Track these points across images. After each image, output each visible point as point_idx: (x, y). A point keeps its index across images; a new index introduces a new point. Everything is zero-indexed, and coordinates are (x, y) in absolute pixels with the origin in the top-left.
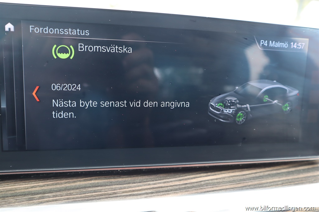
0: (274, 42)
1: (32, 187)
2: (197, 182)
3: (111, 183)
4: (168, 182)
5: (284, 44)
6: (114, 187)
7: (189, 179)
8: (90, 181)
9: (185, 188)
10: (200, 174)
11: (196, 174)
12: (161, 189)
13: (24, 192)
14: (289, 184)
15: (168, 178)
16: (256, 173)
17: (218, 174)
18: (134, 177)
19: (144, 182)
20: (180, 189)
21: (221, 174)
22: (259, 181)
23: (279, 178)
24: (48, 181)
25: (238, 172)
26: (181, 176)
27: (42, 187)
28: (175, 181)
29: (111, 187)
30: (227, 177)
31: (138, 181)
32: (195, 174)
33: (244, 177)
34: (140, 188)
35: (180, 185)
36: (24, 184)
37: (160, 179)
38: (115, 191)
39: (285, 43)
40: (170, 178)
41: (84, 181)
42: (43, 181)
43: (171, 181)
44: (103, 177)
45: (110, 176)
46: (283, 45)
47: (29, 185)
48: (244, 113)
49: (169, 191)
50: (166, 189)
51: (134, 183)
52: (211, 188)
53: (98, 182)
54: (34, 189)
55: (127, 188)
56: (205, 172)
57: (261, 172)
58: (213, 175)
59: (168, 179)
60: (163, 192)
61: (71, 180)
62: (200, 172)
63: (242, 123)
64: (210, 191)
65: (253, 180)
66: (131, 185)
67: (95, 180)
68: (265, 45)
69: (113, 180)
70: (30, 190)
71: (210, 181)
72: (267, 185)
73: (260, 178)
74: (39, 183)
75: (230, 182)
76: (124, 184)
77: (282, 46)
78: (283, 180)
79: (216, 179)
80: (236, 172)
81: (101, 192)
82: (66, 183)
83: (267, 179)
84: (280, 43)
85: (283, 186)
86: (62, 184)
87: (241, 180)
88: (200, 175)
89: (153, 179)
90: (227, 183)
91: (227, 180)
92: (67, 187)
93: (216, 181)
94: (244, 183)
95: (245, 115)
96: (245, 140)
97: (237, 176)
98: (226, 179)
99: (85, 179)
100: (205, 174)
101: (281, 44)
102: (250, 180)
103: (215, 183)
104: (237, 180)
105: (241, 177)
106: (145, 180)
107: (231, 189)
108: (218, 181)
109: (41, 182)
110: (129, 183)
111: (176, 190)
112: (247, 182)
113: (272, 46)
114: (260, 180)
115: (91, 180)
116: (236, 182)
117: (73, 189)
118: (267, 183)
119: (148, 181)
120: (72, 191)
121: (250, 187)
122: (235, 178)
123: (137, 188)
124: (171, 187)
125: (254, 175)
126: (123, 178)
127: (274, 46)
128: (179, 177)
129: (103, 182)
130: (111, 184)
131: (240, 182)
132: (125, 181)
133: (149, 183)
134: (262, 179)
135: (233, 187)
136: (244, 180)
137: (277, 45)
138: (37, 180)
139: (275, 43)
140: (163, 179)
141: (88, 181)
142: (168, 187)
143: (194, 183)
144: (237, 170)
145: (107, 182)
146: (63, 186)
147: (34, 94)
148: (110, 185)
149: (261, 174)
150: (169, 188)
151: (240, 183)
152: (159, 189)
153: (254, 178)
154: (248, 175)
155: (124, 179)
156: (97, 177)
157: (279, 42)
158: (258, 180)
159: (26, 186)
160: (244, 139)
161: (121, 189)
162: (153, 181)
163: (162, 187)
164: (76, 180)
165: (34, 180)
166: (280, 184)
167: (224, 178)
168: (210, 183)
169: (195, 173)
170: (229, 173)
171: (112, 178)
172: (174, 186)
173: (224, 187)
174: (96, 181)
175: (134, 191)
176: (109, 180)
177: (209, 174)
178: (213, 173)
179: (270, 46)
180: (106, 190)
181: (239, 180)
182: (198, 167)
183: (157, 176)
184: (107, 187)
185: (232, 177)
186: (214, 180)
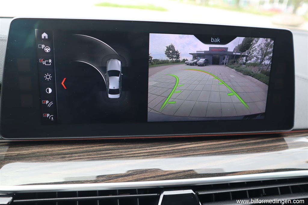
1: (63, 150)
2: (182, 149)
3: (119, 148)
4: (161, 148)
6: (121, 151)
7: (176, 146)
9: (172, 153)
12: (155, 153)
13: (58, 153)
14: (253, 151)
16: (230, 143)
17: (200, 143)
18: (135, 144)
20: (169, 153)
21: (202, 143)
22: (230, 149)
23: (247, 147)
24: (74, 146)
25: (215, 142)
26: (171, 144)
27: (70, 149)
28: (166, 147)
29: (119, 151)
30: (206, 145)
31: (139, 147)
32: (181, 143)
33: (220, 146)
34: (140, 152)
35: (169, 150)
36: (57, 147)
38: (122, 154)
41: (99, 146)
42: (70, 146)
43: (163, 148)
44: (113, 144)
45: (118, 143)
47: (61, 148)
49: (160, 155)
50: (159, 153)
51: (136, 148)
52: (192, 153)
54: (64, 151)
55: (130, 152)
59: (161, 146)
60: (156, 155)
61: (89, 146)
64: (191, 155)
65: (226, 148)
66: (133, 150)
69: (120, 146)
70: (62, 151)
71: (193, 148)
72: (236, 151)
73: (232, 146)
75: (207, 149)
76: (128, 149)
78: (249, 149)
79: (198, 147)
80: (214, 142)
81: (111, 154)
82: (86, 147)
83: (237, 147)
85: (248, 152)
86: (83, 148)
88: (185, 143)
89: (149, 146)
90: (205, 150)
91: (205, 148)
92: (87, 150)
93: (197, 148)
94: (218, 150)
97: (214, 145)
99: (99, 145)
100: (189, 143)
102: (224, 148)
103: (196, 149)
106: (144, 147)
107: (207, 154)
109: (68, 146)
110: (132, 148)
111: (166, 154)
112: (220, 150)
116: (212, 149)
117: (92, 152)
118: (236, 150)
119: (146, 147)
120: (91, 153)
121: (222, 153)
122: (212, 146)
123: (138, 152)
124: (162, 152)
125: (227, 145)
128: (169, 145)
129: (113, 147)
130: (118, 149)
131: (215, 149)
132: (129, 147)
133: (146, 148)
135: (208, 153)
136: (219, 148)
138: (66, 145)
140: (157, 146)
142: (160, 151)
143: (180, 149)
144: (215, 141)
146: (84, 149)
147: (62, 83)
148: (118, 150)
149: (233, 144)
150: (161, 152)
151: (215, 150)
152: (153, 153)
153: (227, 147)
154: (222, 145)
155: (128, 146)
156: (108, 144)
159: (59, 149)
161: (126, 152)
162: (150, 147)
163: (155, 152)
164: (94, 145)
165: (64, 145)
166: (246, 151)
167: (204, 146)
168: (192, 150)
170: (208, 142)
172: (165, 151)
173: (202, 153)
174: (108, 147)
175: (135, 154)
176: (117, 146)
177: (193, 143)
178: (196, 143)
180: (115, 153)
182: (185, 138)
183: (153, 144)
184: (115, 151)
185: (210, 145)
186: (196, 147)
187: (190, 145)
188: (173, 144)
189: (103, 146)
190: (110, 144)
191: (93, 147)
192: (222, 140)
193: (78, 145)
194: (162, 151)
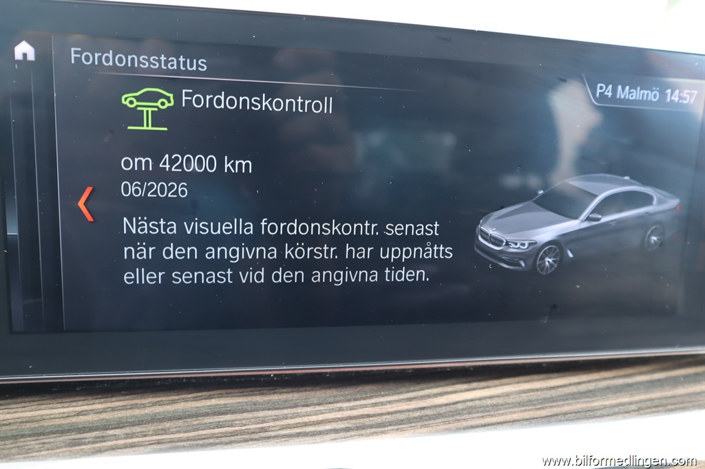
0: (628, 88)
1: (80, 413)
2: (446, 405)
3: (255, 404)
4: (382, 404)
5: (649, 92)
6: (261, 414)
7: (429, 396)
8: (207, 401)
9: (421, 418)
10: (453, 384)
11: (445, 386)
12: (367, 421)
13: (60, 425)
14: (654, 409)
15: (383, 393)
16: (579, 383)
17: (495, 386)
18: (305, 391)
19: (330, 403)
20: (409, 421)
21: (501, 385)
22: (586, 402)
23: (632, 395)
24: (113, 399)
25: (539, 380)
26: (412, 389)
27: (100, 412)
28: (397, 401)
29: (256, 414)
30: (515, 392)
31: (315, 402)
32: (442, 386)
33: (553, 393)
34: (321, 417)
35: (408, 411)
36: (59, 405)
37: (364, 396)
38: (265, 425)
39: (652, 91)
40: (387, 395)
41: (195, 399)
42: (102, 400)
43: (390, 402)
44: (237, 391)
45: (251, 389)
46: (647, 94)
47: (71, 409)
48: (555, 249)
49: (385, 426)
50: (379, 420)
51: (307, 406)
52: (478, 417)
53: (226, 402)
54: (82, 418)
55: (291, 418)
56: (464, 380)
57: (589, 381)
58: (484, 388)
59: (383, 396)
60: (371, 427)
61: (164, 398)
62: (454, 381)
63: (549, 272)
64: (477, 427)
65: (572, 399)
66: (299, 410)
67: (218, 397)
68: (607, 96)
69: (259, 399)
70: (74, 420)
71: (477, 403)
72: (605, 412)
73: (588, 394)
74: (94, 404)
75: (521, 404)
76: (284, 408)
77: (645, 99)
78: (640, 401)
79: (491, 397)
80: (533, 380)
81: (232, 426)
82: (154, 404)
83: (604, 397)
84: (640, 90)
85: (641, 414)
86: (144, 406)
87: (545, 400)
88: (453, 386)
89: (348, 397)
90: (515, 406)
91: (514, 401)
92: (155, 414)
93: (489, 402)
94: (552, 407)
95: (557, 253)
97: (537, 390)
98: (511, 397)
99: (195, 395)
100: (465, 386)
101: (643, 94)
102: (567, 399)
103: (487, 406)
104: (537, 400)
105: (545, 392)
106: (331, 400)
107: (524, 422)
108: (494, 401)
109: (97, 401)
110: (296, 406)
111: (401, 422)
112: (558, 406)
113: (622, 97)
114: (588, 399)
115: (210, 398)
116: (535, 405)
117: (170, 419)
118: (605, 407)
119: (338, 402)
120: (167, 425)
121: (567, 416)
122: (533, 396)
123: (314, 418)
124: (388, 417)
125: (574, 389)
126: (281, 393)
127: (627, 97)
128: (408, 392)
129: (237, 403)
130: (254, 407)
131: (543, 406)
132: (286, 401)
133: (339, 405)
134: (594, 399)
135: (527, 417)
136: (552, 400)
137: (634, 94)
138: (90, 398)
139: (630, 89)
140: (371, 397)
141: (203, 399)
142: (382, 414)
143: (440, 406)
144: (535, 377)
145: (246, 402)
146: (147, 411)
147: (81, 204)
148: (252, 411)
149: (591, 386)
150: (384, 417)
151: (543, 408)
152: (362, 421)
153: (574, 396)
154: (560, 389)
155: (284, 397)
156: (223, 391)
157: (639, 88)
158: (585, 400)
159: (65, 410)
160: (555, 307)
161: (277, 420)
162: (349, 401)
163: (368, 416)
164: (177, 397)
165: (82, 398)
166: (634, 411)
167: (508, 395)
168: (475, 407)
169: (442, 383)
170: (518, 383)
171: (258, 392)
172: (396, 412)
173: (509, 417)
174: (222, 401)
175: (306, 424)
176: (250, 399)
177: (474, 385)
178: (483, 384)
179: (618, 97)
180: (244, 422)
181: (541, 400)
182: (448, 370)
183: (357, 390)
184: (245, 415)
185: (525, 392)
186: (485, 398)
187: (467, 393)
188: (418, 390)
189: (206, 399)
190: (229, 391)
191: (174, 403)
192: (556, 375)
193: (127, 397)
194: (389, 413)
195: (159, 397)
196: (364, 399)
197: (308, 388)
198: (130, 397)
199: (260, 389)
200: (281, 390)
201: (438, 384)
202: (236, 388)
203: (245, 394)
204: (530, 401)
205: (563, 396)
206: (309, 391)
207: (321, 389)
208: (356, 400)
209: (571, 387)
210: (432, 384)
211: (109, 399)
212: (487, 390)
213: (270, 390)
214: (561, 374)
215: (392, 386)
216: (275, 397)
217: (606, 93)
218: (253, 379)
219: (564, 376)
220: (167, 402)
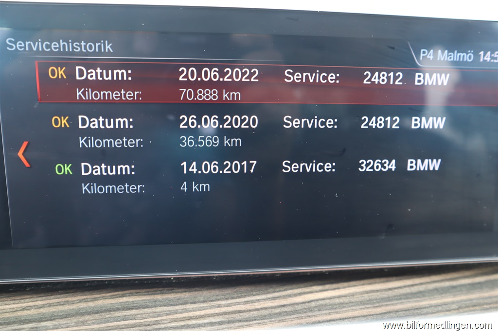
0: (446, 51)
1: (25, 309)
2: (302, 303)
3: (155, 302)
4: (252, 301)
5: (465, 54)
6: (158, 309)
7: (290, 296)
8: (120, 298)
9: (280, 314)
10: (311, 286)
11: (304, 287)
12: (237, 316)
13: (8, 318)
14: (472, 308)
15: (254, 293)
16: (412, 285)
17: (344, 288)
18: (195, 291)
19: (212, 301)
20: (270, 316)
21: (349, 287)
22: (416, 301)
23: (455, 296)
24: (52, 297)
25: (379, 283)
26: (278, 289)
27: (40, 308)
28: (265, 300)
29: (154, 310)
30: (359, 293)
31: (201, 300)
32: (301, 288)
33: (390, 293)
34: (203, 312)
35: (272, 308)
36: (12, 302)
37: (240, 295)
38: (159, 318)
39: (467, 54)
40: (257, 295)
41: (112, 297)
42: (44, 298)
43: (258, 300)
44: (144, 290)
45: (155, 289)
46: (463, 56)
47: (20, 305)
49: (250, 320)
50: (247, 315)
51: (195, 303)
52: (326, 314)
53: (133, 300)
54: (26, 312)
55: (180, 313)
56: (320, 282)
57: (421, 284)
58: (335, 289)
59: (254, 295)
60: (240, 320)
61: (89, 297)
62: (311, 284)
65: (405, 299)
67: (129, 296)
68: (430, 58)
69: (159, 297)
70: (19, 313)
71: (327, 301)
72: (430, 310)
73: (418, 295)
74: (37, 301)
75: (362, 303)
76: (177, 305)
77: (461, 60)
78: (461, 301)
79: (339, 297)
80: (375, 283)
81: (134, 319)
82: (81, 301)
83: (432, 297)
84: (457, 53)
86: (73, 303)
87: (383, 300)
88: (310, 288)
89: (227, 296)
90: (357, 305)
91: (357, 300)
92: (80, 309)
93: (337, 301)
94: (387, 305)
96: (391, 228)
97: (377, 291)
98: (355, 296)
99: (112, 294)
100: (320, 288)
101: (460, 56)
102: (400, 299)
103: (335, 304)
104: (376, 299)
105: (384, 292)
106: (214, 298)
107: (362, 319)
108: (341, 300)
109: (40, 299)
110: (185, 303)
111: (264, 317)
112: (392, 304)
113: (442, 59)
114: (418, 299)
115: (123, 296)
116: (374, 303)
117: (90, 313)
118: (431, 306)
119: (219, 300)
120: (86, 318)
121: (397, 314)
122: (373, 295)
123: (197, 313)
124: (255, 312)
125: (408, 290)
126: (176, 293)
127: (446, 59)
128: (274, 292)
129: (142, 301)
130: (154, 304)
131: (380, 304)
132: (179, 299)
133: (219, 303)
134: (422, 299)
135: (365, 313)
136: (389, 299)
137: (452, 56)
138: (35, 296)
139: (448, 53)
140: (245, 296)
141: (117, 297)
142: (250, 310)
143: (297, 304)
144: (378, 280)
145: (149, 300)
146: (75, 306)
147: (20, 154)
148: (151, 307)
149: (422, 288)
150: (252, 313)
151: (380, 306)
152: (234, 315)
153: (407, 296)
154: (396, 290)
155: (178, 295)
156: (133, 291)
157: (456, 52)
158: (415, 299)
160: (390, 226)
161: (170, 314)
162: (227, 299)
163: (240, 312)
164: (98, 296)
165: (29, 297)
166: (454, 309)
167: (353, 295)
168: (325, 305)
169: (302, 285)
170: (363, 285)
171: (159, 292)
172: (262, 309)
173: (350, 313)
174: (131, 299)
175: (190, 318)
176: (152, 297)
177: (327, 286)
178: (334, 286)
179: (439, 59)
180: (144, 316)
181: (379, 299)
182: (309, 274)
183: (235, 290)
184: (146, 310)
185: (367, 292)
186: (334, 297)
187: (321, 293)
188: (282, 291)
190: (138, 291)
191: (96, 300)
192: (394, 278)
193: (62, 296)
194: (256, 310)
195: (86, 295)
196: (239, 297)
197: (198, 289)
198: (64, 295)
199: (161, 289)
200: (177, 290)
201: (299, 286)
202: (144, 288)
203: (149, 293)
204: (370, 300)
205: (398, 296)
206: (198, 291)
207: (208, 289)
208: (233, 298)
209: (405, 289)
210: (294, 286)
211: (49, 297)
212: (337, 290)
213: (169, 290)
214: (398, 278)
215: (263, 287)
216: (172, 296)
217: (428, 57)
218: (157, 281)
219: (401, 279)
220: (90, 300)
